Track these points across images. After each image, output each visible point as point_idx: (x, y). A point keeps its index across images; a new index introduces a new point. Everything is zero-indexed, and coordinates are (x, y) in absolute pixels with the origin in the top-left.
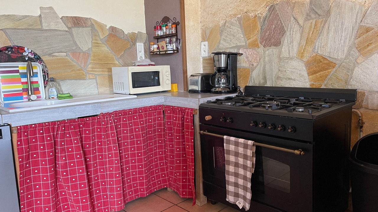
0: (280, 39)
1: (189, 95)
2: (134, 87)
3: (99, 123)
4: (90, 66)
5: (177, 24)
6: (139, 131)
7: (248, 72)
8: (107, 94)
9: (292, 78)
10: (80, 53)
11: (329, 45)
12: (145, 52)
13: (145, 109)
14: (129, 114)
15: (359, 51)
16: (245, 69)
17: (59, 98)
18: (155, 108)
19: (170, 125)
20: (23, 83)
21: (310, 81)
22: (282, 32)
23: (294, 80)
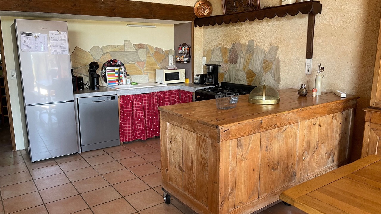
0: (236, 60)
1: (194, 85)
2: (166, 80)
3: (150, 97)
4: (145, 68)
5: (189, 48)
6: (168, 102)
7: (223, 75)
8: (153, 83)
9: (241, 79)
10: (141, 62)
11: (254, 66)
12: (173, 60)
13: (171, 91)
14: (163, 93)
15: (264, 70)
16: (222, 73)
17: (131, 84)
18: (176, 91)
19: (183, 100)
20: (116, 77)
21: (247, 82)
22: (237, 57)
23: (241, 81)
